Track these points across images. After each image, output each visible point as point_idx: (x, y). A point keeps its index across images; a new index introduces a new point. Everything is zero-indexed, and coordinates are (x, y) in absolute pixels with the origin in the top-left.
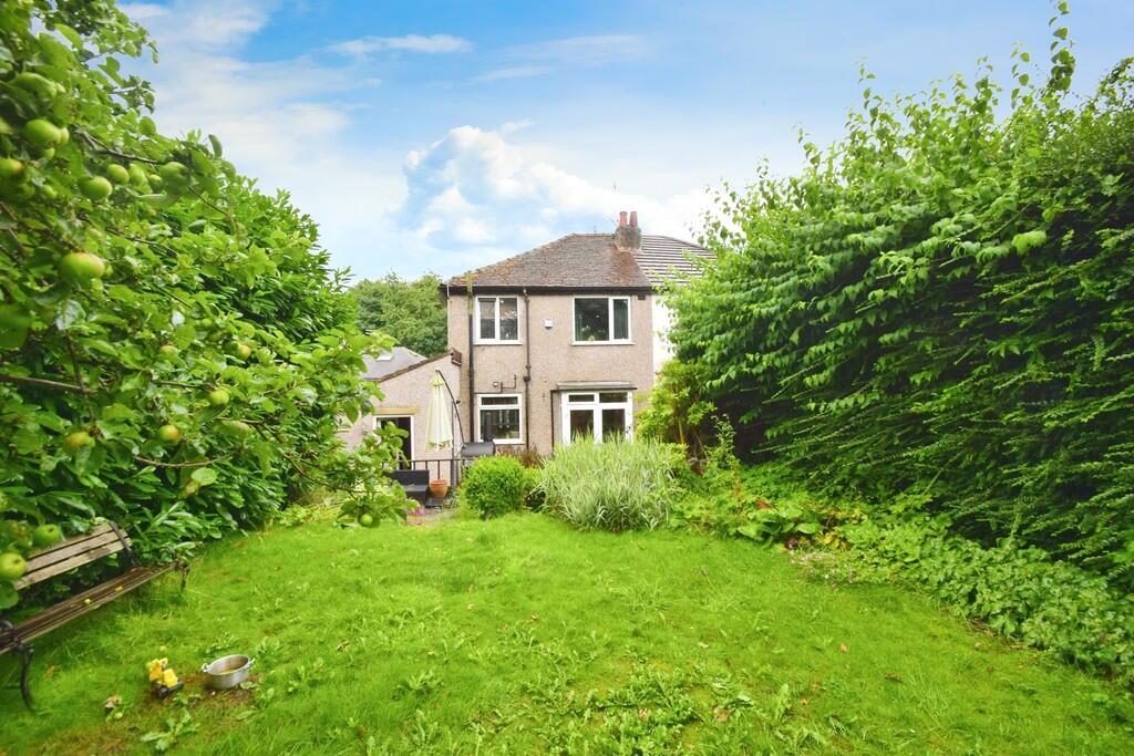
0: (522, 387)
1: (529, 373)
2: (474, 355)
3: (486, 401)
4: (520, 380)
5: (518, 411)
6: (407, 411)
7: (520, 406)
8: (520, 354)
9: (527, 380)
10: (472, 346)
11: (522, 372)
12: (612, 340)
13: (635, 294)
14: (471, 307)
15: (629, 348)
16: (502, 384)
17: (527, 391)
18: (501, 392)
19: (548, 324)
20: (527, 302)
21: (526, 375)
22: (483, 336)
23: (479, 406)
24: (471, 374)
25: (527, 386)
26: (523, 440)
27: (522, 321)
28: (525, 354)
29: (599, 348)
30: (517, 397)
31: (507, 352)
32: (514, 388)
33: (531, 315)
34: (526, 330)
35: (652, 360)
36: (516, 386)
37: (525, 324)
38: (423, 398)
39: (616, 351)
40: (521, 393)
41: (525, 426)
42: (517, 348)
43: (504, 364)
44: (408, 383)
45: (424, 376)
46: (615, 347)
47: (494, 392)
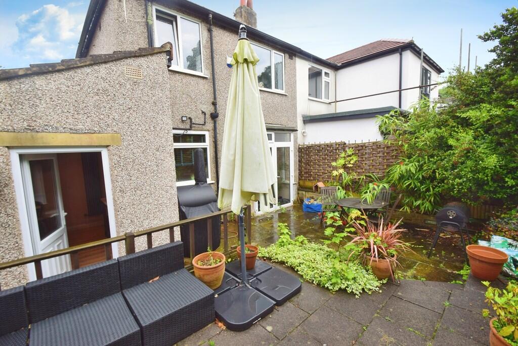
0: (210, 125)
1: (215, 109)
4: (208, 116)
5: (205, 150)
6: (95, 139)
7: (208, 144)
8: (204, 88)
9: (214, 116)
11: (209, 109)
12: (274, 89)
13: (286, 52)
14: (149, 15)
15: (285, 97)
16: (191, 119)
17: (215, 129)
18: (191, 129)
19: (230, 61)
20: (210, 31)
21: (213, 111)
25: (215, 123)
26: (212, 180)
27: (206, 52)
28: (211, 89)
29: (267, 94)
30: (204, 135)
31: (192, 83)
32: (203, 125)
33: (214, 48)
34: (210, 63)
35: (296, 110)
36: (205, 123)
37: (209, 56)
38: (125, 119)
39: (277, 99)
40: (209, 131)
41: (214, 165)
42: (202, 81)
43: (190, 96)
44: (93, 89)
45: (123, 81)
46: (276, 95)
47: (182, 127)
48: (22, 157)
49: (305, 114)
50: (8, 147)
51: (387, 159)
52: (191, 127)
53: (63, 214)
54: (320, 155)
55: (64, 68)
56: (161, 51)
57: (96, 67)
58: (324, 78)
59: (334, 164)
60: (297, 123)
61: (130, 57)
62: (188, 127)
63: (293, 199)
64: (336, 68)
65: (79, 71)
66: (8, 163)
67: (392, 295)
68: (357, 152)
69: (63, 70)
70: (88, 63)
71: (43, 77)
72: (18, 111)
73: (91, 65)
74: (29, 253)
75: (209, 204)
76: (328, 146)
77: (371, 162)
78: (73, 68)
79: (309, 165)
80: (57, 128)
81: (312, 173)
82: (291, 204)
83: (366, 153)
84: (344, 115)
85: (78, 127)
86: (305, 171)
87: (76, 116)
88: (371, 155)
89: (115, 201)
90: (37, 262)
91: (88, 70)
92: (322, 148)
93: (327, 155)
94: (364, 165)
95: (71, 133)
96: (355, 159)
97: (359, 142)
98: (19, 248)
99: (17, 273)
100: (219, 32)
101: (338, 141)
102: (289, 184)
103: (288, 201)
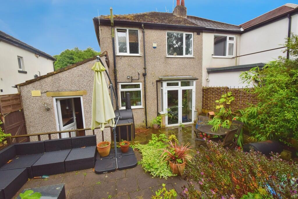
0: (142, 79)
1: (145, 71)
2: (116, 62)
3: (123, 87)
4: (141, 75)
5: (140, 91)
6: (78, 93)
7: (141, 89)
8: (140, 61)
9: (144, 75)
10: (115, 56)
11: (142, 71)
12: (184, 55)
13: (195, 32)
14: (113, 33)
15: (192, 59)
16: (132, 77)
17: (145, 81)
18: (132, 82)
19: (155, 45)
20: (143, 32)
21: (144, 72)
22: (120, 51)
23: (120, 90)
24: (115, 72)
25: (145, 78)
26: (143, 106)
27: (141, 43)
28: (143, 61)
29: (179, 59)
30: (139, 84)
31: (133, 60)
32: (138, 80)
33: (145, 40)
34: (143, 48)
35: (202, 66)
36: (139, 79)
37: (143, 45)
38: (88, 85)
39: (186, 61)
40: (142, 82)
41: (144, 99)
42: (139, 58)
43: (132, 66)
44: (77, 75)
45: (87, 70)
46: (186, 59)
47: (128, 82)
48: (57, 100)
49: (210, 67)
50: (52, 97)
51: (253, 101)
52: (132, 81)
53: (75, 118)
54: (214, 95)
55: (67, 69)
56: (102, 55)
57: (78, 67)
58: (228, 42)
59: (217, 101)
60: (202, 73)
61: (90, 61)
62: (131, 81)
63: (194, 120)
64: (240, 33)
65: (72, 69)
66: (52, 102)
67: (171, 183)
68: (234, 95)
69: (67, 70)
70: (75, 66)
71: (61, 73)
72: (55, 85)
73: (76, 66)
74: (58, 130)
75: (128, 120)
76: (218, 89)
77: (243, 102)
78: (70, 69)
79: (208, 100)
80: (66, 90)
81: (209, 105)
82: (192, 122)
83: (240, 96)
84: (231, 68)
85: (72, 89)
86: (205, 103)
87: (72, 85)
88: (243, 98)
89: (85, 116)
90: (60, 133)
91: (75, 68)
92: (215, 90)
93: (217, 95)
94: (238, 103)
95: (70, 91)
96: (233, 99)
97: (236, 88)
98: (55, 128)
99: (55, 136)
100: (149, 31)
101: (224, 86)
102: (192, 111)
103: (191, 120)
